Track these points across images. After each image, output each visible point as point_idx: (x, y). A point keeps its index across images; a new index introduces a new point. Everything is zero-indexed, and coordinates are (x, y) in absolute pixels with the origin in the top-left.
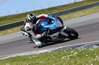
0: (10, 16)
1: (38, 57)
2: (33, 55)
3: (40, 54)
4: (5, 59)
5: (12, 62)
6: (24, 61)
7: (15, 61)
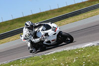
0: (51, 11)
1: (85, 51)
2: (79, 49)
3: (86, 48)
4: (51, 55)
5: (58, 57)
6: (70, 55)
7: (61, 55)
